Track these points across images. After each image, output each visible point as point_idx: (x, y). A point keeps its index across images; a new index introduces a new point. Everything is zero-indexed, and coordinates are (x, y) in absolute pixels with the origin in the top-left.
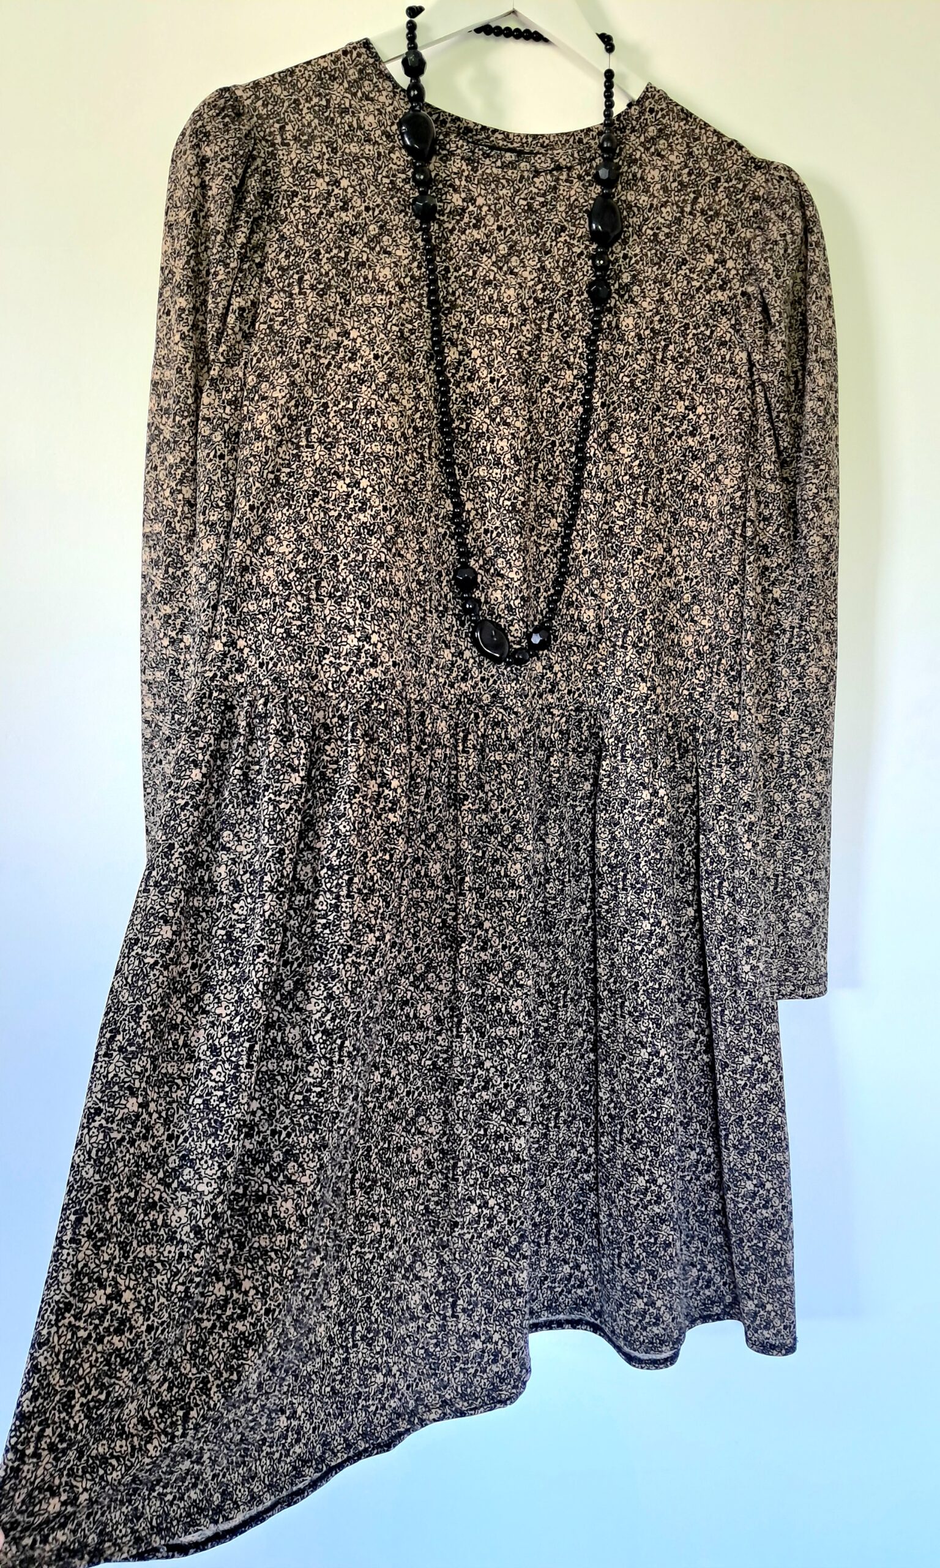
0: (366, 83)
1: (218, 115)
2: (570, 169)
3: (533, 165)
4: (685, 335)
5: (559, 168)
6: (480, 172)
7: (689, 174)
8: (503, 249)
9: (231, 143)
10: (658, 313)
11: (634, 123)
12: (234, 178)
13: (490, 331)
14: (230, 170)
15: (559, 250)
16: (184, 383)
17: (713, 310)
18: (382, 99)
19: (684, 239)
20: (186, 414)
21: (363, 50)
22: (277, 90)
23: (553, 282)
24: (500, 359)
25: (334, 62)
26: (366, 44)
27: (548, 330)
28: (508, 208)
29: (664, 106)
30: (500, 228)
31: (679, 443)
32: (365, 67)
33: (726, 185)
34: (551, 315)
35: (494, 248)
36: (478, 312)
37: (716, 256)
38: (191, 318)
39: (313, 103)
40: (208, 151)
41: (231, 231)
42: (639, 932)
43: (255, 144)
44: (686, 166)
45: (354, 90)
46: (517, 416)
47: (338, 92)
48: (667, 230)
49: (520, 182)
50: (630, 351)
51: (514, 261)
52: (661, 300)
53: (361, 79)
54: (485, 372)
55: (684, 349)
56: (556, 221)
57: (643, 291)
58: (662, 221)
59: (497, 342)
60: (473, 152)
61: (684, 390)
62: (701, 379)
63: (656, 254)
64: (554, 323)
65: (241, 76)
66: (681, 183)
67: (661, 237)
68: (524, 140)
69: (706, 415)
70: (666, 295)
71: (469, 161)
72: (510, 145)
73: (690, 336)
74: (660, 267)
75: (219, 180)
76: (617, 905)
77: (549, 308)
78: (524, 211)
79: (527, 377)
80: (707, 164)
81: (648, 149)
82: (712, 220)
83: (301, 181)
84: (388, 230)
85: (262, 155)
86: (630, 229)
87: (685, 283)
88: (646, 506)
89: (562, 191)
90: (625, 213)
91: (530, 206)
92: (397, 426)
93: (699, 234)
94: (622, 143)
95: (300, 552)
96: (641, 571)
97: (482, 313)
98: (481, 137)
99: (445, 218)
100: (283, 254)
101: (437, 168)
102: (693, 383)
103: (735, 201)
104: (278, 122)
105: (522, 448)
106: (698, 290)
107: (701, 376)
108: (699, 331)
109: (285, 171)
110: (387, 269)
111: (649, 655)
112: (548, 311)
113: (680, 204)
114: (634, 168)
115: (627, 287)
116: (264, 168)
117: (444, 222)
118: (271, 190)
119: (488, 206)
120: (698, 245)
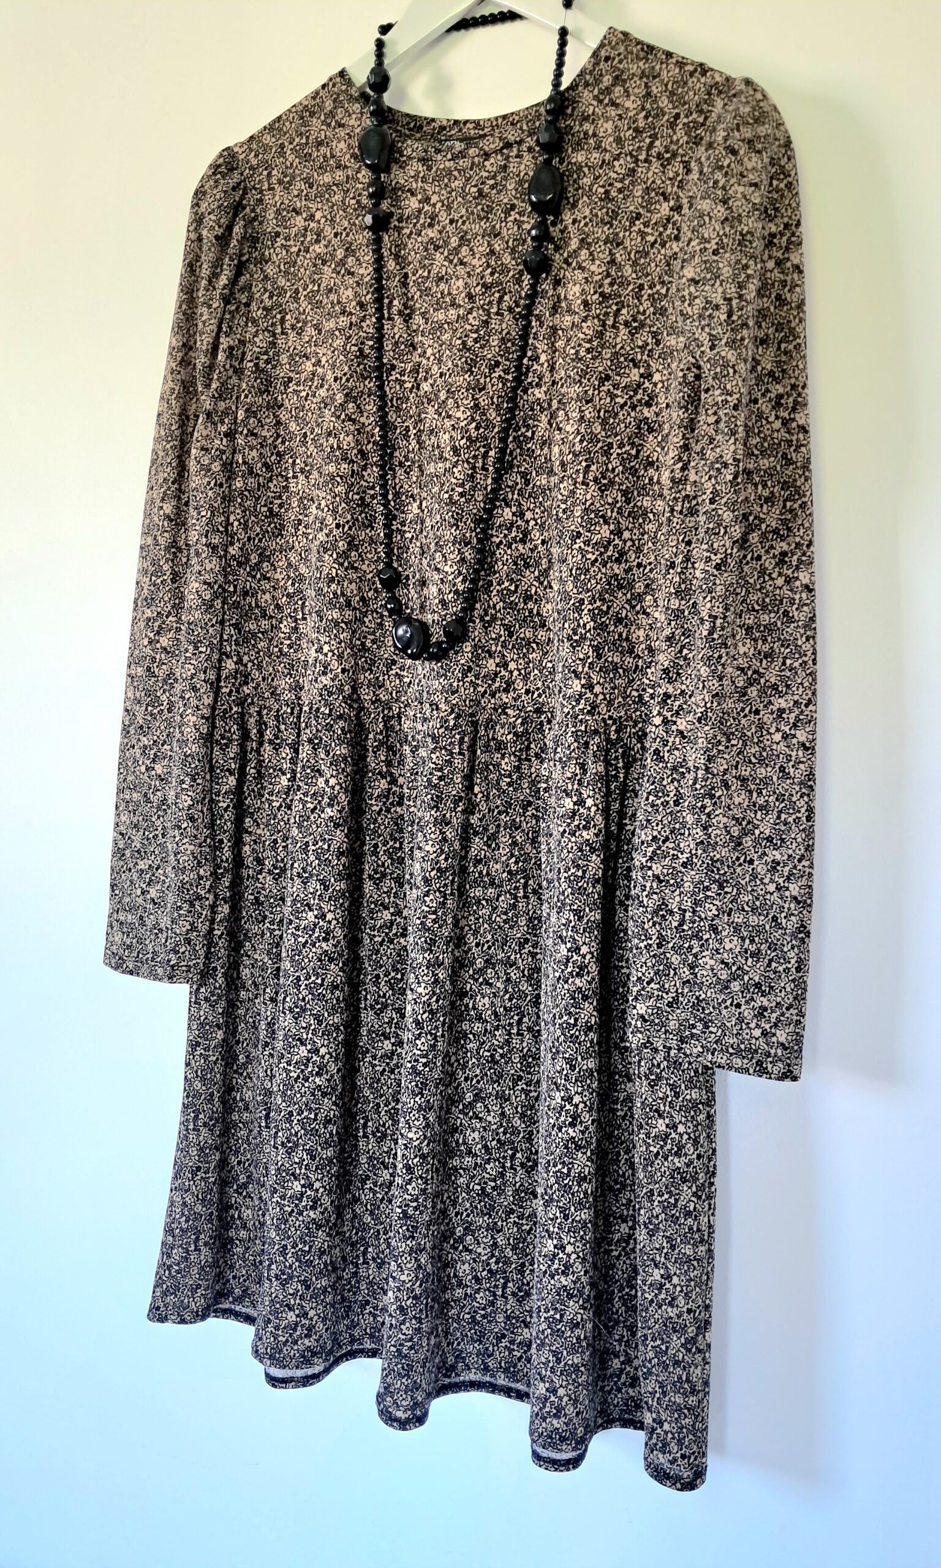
0: (339, 111)
1: (215, 174)
2: (520, 143)
3: (481, 149)
4: (639, 297)
5: (508, 145)
6: (434, 169)
7: (646, 117)
8: (454, 242)
10: (608, 275)
11: (588, 77)
13: (441, 327)
15: (509, 230)
17: (668, 265)
18: (352, 122)
19: (638, 191)
21: (338, 80)
22: (267, 139)
23: (502, 264)
24: (447, 352)
25: (314, 98)
26: (342, 73)
27: (497, 314)
28: (459, 199)
29: (622, 49)
30: (452, 221)
31: (633, 414)
32: (339, 95)
33: (685, 120)
34: (501, 298)
35: (446, 243)
36: (432, 310)
37: (672, 203)
39: (295, 143)
40: (203, 208)
42: (558, 956)
43: (245, 193)
44: (643, 109)
45: (329, 121)
46: (458, 407)
47: (316, 127)
48: (619, 185)
49: (471, 169)
50: (576, 320)
51: (464, 251)
52: (613, 262)
53: (335, 108)
54: (436, 368)
55: (638, 312)
56: (506, 201)
57: (591, 254)
58: (615, 176)
59: (446, 336)
60: (426, 151)
61: (639, 357)
63: (607, 213)
64: (504, 305)
65: (236, 135)
66: (636, 130)
67: (613, 194)
68: (493, 123)
70: (618, 255)
71: (422, 160)
73: (645, 297)
74: (612, 226)
75: (206, 232)
77: (499, 291)
78: (475, 198)
79: (470, 366)
80: (666, 102)
81: (602, 101)
82: (669, 164)
83: (283, 222)
84: (353, 251)
85: (252, 203)
86: (580, 191)
87: (639, 239)
88: (587, 485)
89: (512, 168)
90: (575, 176)
91: (480, 193)
92: (352, 445)
93: (653, 182)
94: (574, 102)
95: (289, 578)
96: (580, 557)
97: (435, 310)
98: (453, 132)
99: (404, 224)
100: (267, 294)
101: (398, 177)
102: (649, 348)
103: (695, 137)
104: (266, 169)
105: (462, 438)
106: (652, 245)
107: (657, 340)
108: (655, 290)
109: (271, 215)
110: (350, 290)
111: (586, 649)
112: (497, 295)
113: (634, 153)
114: (587, 126)
115: (575, 253)
116: (253, 214)
117: (402, 228)
118: (258, 233)
119: (442, 202)
120: (652, 194)
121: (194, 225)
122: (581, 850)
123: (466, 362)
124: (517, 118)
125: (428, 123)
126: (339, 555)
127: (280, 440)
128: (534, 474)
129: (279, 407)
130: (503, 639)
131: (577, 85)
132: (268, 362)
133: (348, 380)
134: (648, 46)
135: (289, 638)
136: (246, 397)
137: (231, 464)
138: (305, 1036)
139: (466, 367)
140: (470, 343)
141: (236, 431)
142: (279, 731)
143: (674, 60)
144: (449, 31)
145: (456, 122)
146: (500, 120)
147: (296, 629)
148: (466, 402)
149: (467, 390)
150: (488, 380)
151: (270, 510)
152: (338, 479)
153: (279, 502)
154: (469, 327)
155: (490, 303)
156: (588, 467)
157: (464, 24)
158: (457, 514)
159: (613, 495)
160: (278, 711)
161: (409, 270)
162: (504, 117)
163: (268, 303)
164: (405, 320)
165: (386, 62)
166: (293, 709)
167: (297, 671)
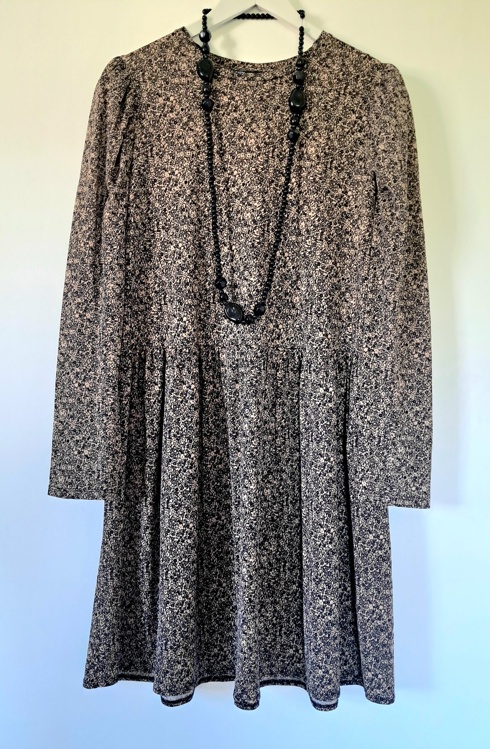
0: (183, 48)
1: (113, 69)
2: (281, 78)
3: (263, 78)
4: (341, 156)
5: (276, 78)
7: (343, 75)
8: (248, 120)
9: (118, 82)
10: (327, 145)
11: (314, 52)
12: (119, 98)
13: (242, 161)
14: (117, 94)
15: (277, 118)
16: (92, 192)
17: (356, 143)
18: (190, 55)
19: (340, 108)
20: (92, 207)
21: (182, 32)
22: (141, 56)
23: (274, 134)
24: (247, 174)
25: (168, 39)
26: (183, 29)
27: (272, 157)
28: (251, 100)
29: (330, 42)
30: (247, 111)
31: (340, 209)
32: (182, 40)
33: (362, 79)
34: (273, 150)
35: (244, 121)
36: (236, 152)
37: (357, 115)
38: (97, 162)
39: (158, 60)
40: (108, 86)
41: (118, 123)
42: (319, 464)
43: (131, 82)
44: (341, 70)
45: (177, 52)
46: (255, 201)
47: (170, 54)
48: (331, 104)
49: (257, 87)
50: (313, 164)
51: (254, 126)
52: (329, 138)
53: (180, 46)
54: (240, 181)
55: (341, 163)
56: (275, 104)
57: (319, 134)
58: (329, 99)
59: (246, 166)
60: (233, 75)
61: (342, 183)
62: (350, 178)
63: (326, 116)
64: (275, 154)
65: (124, 51)
66: (339, 80)
67: (329, 107)
69: (353, 196)
70: (331, 136)
71: (231, 79)
72: (255, 70)
73: (344, 156)
74: (328, 122)
75: (112, 99)
76: (309, 450)
77: (272, 147)
78: (259, 101)
79: (261, 181)
80: (352, 69)
81: (321, 64)
82: (355, 97)
83: (152, 100)
84: (192, 119)
85: (134, 87)
86: (313, 104)
87: (341, 130)
88: (322, 241)
89: (277, 89)
90: (310, 97)
91: (262, 98)
92: (195, 216)
93: (348, 104)
94: (308, 62)
95: (156, 283)
96: (320, 274)
97: (238, 153)
98: (240, 67)
99: (220, 109)
100: (144, 136)
101: (216, 85)
102: (346, 179)
103: (367, 87)
104: (141, 71)
105: (258, 216)
106: (348, 133)
107: (350, 176)
108: (348, 154)
109: (145, 95)
110: (192, 138)
111: (324, 318)
112: (272, 148)
113: (338, 90)
114: (314, 74)
115: (311, 133)
116: (135, 94)
117: (219, 111)
118: (138, 103)
119: (241, 100)
120: (348, 110)
121: (103, 94)
122: (328, 412)
123: (258, 179)
124: (274, 66)
125: (227, 61)
126: (191, 272)
127: (150, 211)
128: (288, 235)
129: (150, 194)
130: (276, 314)
132: (144, 170)
133: (192, 183)
134: (342, 43)
135: (157, 314)
136: (134, 187)
137: (127, 222)
138: (181, 519)
139: (258, 182)
140: (260, 170)
141: (129, 205)
142: (153, 363)
143: (355, 51)
144: (235, 18)
145: (242, 63)
146: (265, 66)
147: (161, 309)
148: (259, 199)
149: (259, 193)
150: (269, 188)
151: (145, 247)
152: (189, 233)
153: (149, 243)
154: (259, 162)
156: (323, 232)
157: (243, 16)
158: (257, 252)
160: (152, 352)
161: (223, 132)
162: (268, 64)
163: (144, 140)
164: (220, 156)
166: (160, 351)
167: (162, 331)
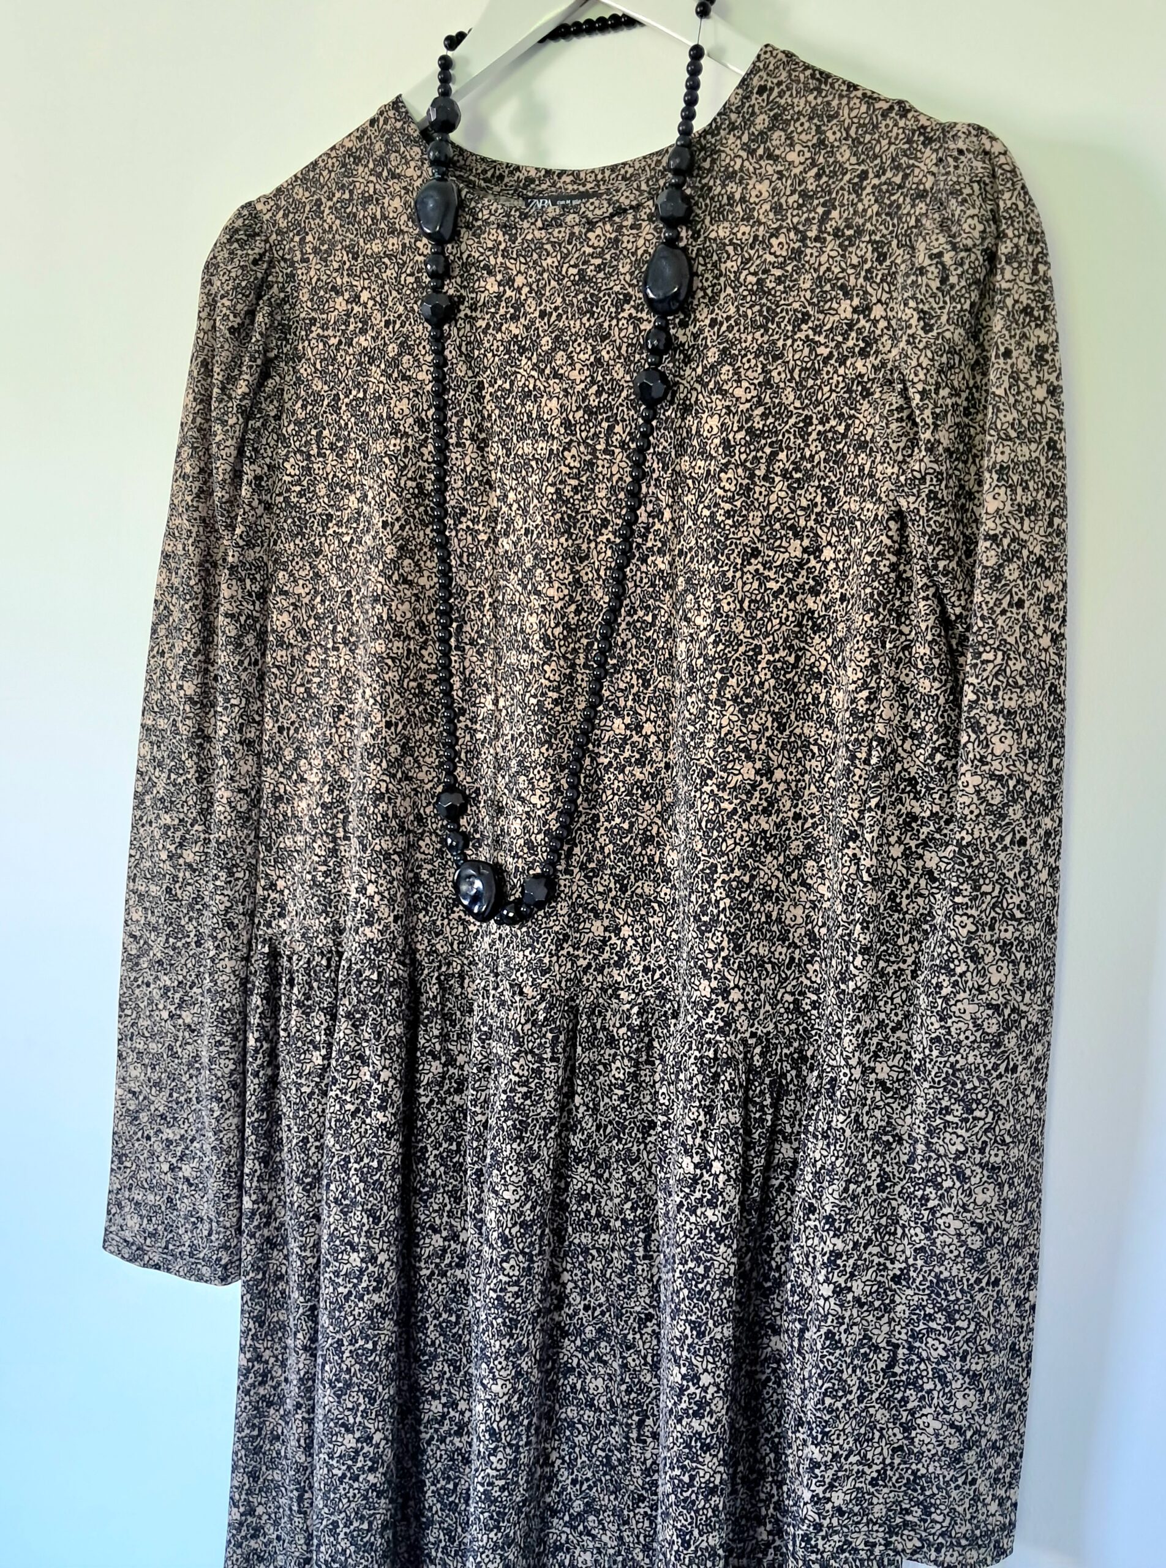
0: (394, 156)
1: (230, 241)
2: (636, 208)
3: (588, 215)
4: (804, 435)
5: (621, 211)
6: (519, 240)
7: (820, 176)
8: (547, 344)
10: (761, 403)
11: (733, 116)
14: (228, 308)
15: (622, 332)
17: (849, 391)
18: (410, 172)
19: (806, 282)
21: (391, 113)
22: (300, 193)
23: (612, 380)
25: (359, 138)
26: (397, 104)
27: (606, 451)
28: (554, 283)
29: (785, 76)
30: (543, 314)
31: (793, 605)
32: (392, 134)
33: (877, 181)
34: (611, 429)
35: (536, 344)
36: (516, 438)
37: (856, 302)
39: (335, 199)
43: (273, 267)
44: (815, 164)
45: (380, 169)
46: (549, 581)
47: (363, 177)
48: (778, 272)
49: (570, 243)
51: (561, 358)
52: (767, 383)
53: (388, 152)
54: (521, 522)
55: (804, 458)
56: (617, 289)
57: (736, 372)
58: (773, 259)
59: (532, 478)
60: (508, 215)
61: (803, 523)
62: (831, 503)
63: (762, 312)
64: (616, 439)
66: (804, 194)
67: (771, 284)
68: (600, 177)
69: (836, 562)
70: (775, 374)
71: (504, 227)
72: (582, 189)
73: (814, 436)
74: (768, 331)
77: (609, 419)
78: (575, 283)
79: (569, 526)
80: (847, 154)
81: (754, 152)
82: (851, 245)
83: (320, 305)
84: (409, 347)
85: (280, 279)
86: (723, 280)
87: (806, 351)
88: (724, 704)
89: (626, 243)
90: (715, 258)
91: (583, 276)
92: (409, 615)
93: (829, 269)
94: (715, 152)
96: (713, 804)
97: (520, 439)
98: (544, 186)
99: (478, 314)
100: (300, 403)
101: (469, 247)
102: (819, 510)
103: (890, 206)
104: (298, 234)
106: (827, 360)
107: (831, 500)
108: (828, 427)
109: (304, 294)
110: (405, 401)
111: (720, 937)
113: (800, 227)
114: (732, 187)
115: (713, 370)
116: (282, 295)
117: (476, 319)
118: (289, 320)
119: (530, 285)
120: (828, 287)
121: (207, 310)
123: (563, 518)
124: (631, 170)
125: (511, 173)
126: (390, 764)
128: (655, 672)
129: (317, 555)
130: (613, 894)
131: (718, 128)
132: (301, 494)
133: (402, 528)
134: (822, 73)
135: (326, 863)
139: (563, 526)
140: (568, 492)
143: (859, 94)
144: (542, 41)
145: (549, 173)
146: (607, 173)
147: (335, 851)
148: (562, 575)
149: (564, 559)
150: (593, 545)
151: (308, 691)
152: (391, 661)
153: (317, 680)
154: (566, 470)
155: (596, 435)
156: (724, 680)
157: (563, 32)
159: (761, 719)
161: (484, 378)
162: (613, 169)
163: (301, 415)
164: (478, 448)
165: (454, 87)
166: (329, 960)
167: (336, 908)
